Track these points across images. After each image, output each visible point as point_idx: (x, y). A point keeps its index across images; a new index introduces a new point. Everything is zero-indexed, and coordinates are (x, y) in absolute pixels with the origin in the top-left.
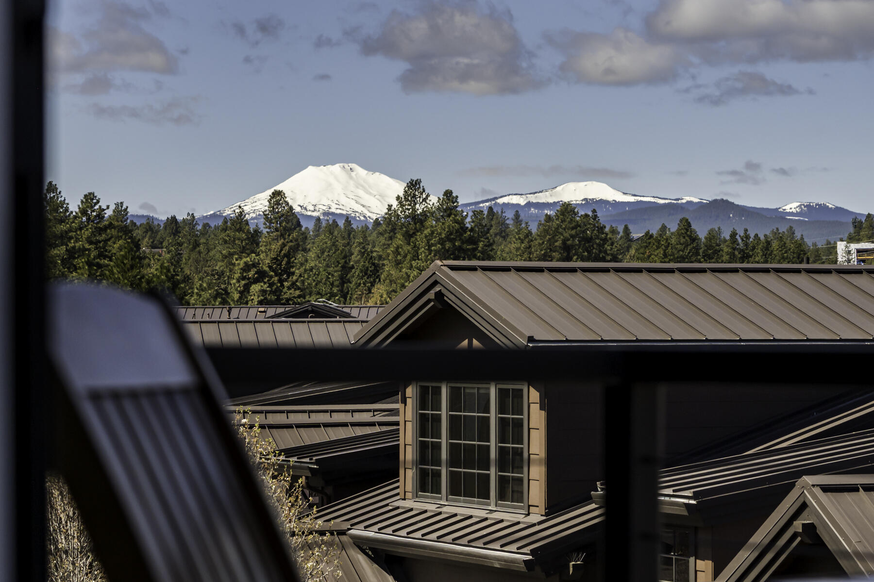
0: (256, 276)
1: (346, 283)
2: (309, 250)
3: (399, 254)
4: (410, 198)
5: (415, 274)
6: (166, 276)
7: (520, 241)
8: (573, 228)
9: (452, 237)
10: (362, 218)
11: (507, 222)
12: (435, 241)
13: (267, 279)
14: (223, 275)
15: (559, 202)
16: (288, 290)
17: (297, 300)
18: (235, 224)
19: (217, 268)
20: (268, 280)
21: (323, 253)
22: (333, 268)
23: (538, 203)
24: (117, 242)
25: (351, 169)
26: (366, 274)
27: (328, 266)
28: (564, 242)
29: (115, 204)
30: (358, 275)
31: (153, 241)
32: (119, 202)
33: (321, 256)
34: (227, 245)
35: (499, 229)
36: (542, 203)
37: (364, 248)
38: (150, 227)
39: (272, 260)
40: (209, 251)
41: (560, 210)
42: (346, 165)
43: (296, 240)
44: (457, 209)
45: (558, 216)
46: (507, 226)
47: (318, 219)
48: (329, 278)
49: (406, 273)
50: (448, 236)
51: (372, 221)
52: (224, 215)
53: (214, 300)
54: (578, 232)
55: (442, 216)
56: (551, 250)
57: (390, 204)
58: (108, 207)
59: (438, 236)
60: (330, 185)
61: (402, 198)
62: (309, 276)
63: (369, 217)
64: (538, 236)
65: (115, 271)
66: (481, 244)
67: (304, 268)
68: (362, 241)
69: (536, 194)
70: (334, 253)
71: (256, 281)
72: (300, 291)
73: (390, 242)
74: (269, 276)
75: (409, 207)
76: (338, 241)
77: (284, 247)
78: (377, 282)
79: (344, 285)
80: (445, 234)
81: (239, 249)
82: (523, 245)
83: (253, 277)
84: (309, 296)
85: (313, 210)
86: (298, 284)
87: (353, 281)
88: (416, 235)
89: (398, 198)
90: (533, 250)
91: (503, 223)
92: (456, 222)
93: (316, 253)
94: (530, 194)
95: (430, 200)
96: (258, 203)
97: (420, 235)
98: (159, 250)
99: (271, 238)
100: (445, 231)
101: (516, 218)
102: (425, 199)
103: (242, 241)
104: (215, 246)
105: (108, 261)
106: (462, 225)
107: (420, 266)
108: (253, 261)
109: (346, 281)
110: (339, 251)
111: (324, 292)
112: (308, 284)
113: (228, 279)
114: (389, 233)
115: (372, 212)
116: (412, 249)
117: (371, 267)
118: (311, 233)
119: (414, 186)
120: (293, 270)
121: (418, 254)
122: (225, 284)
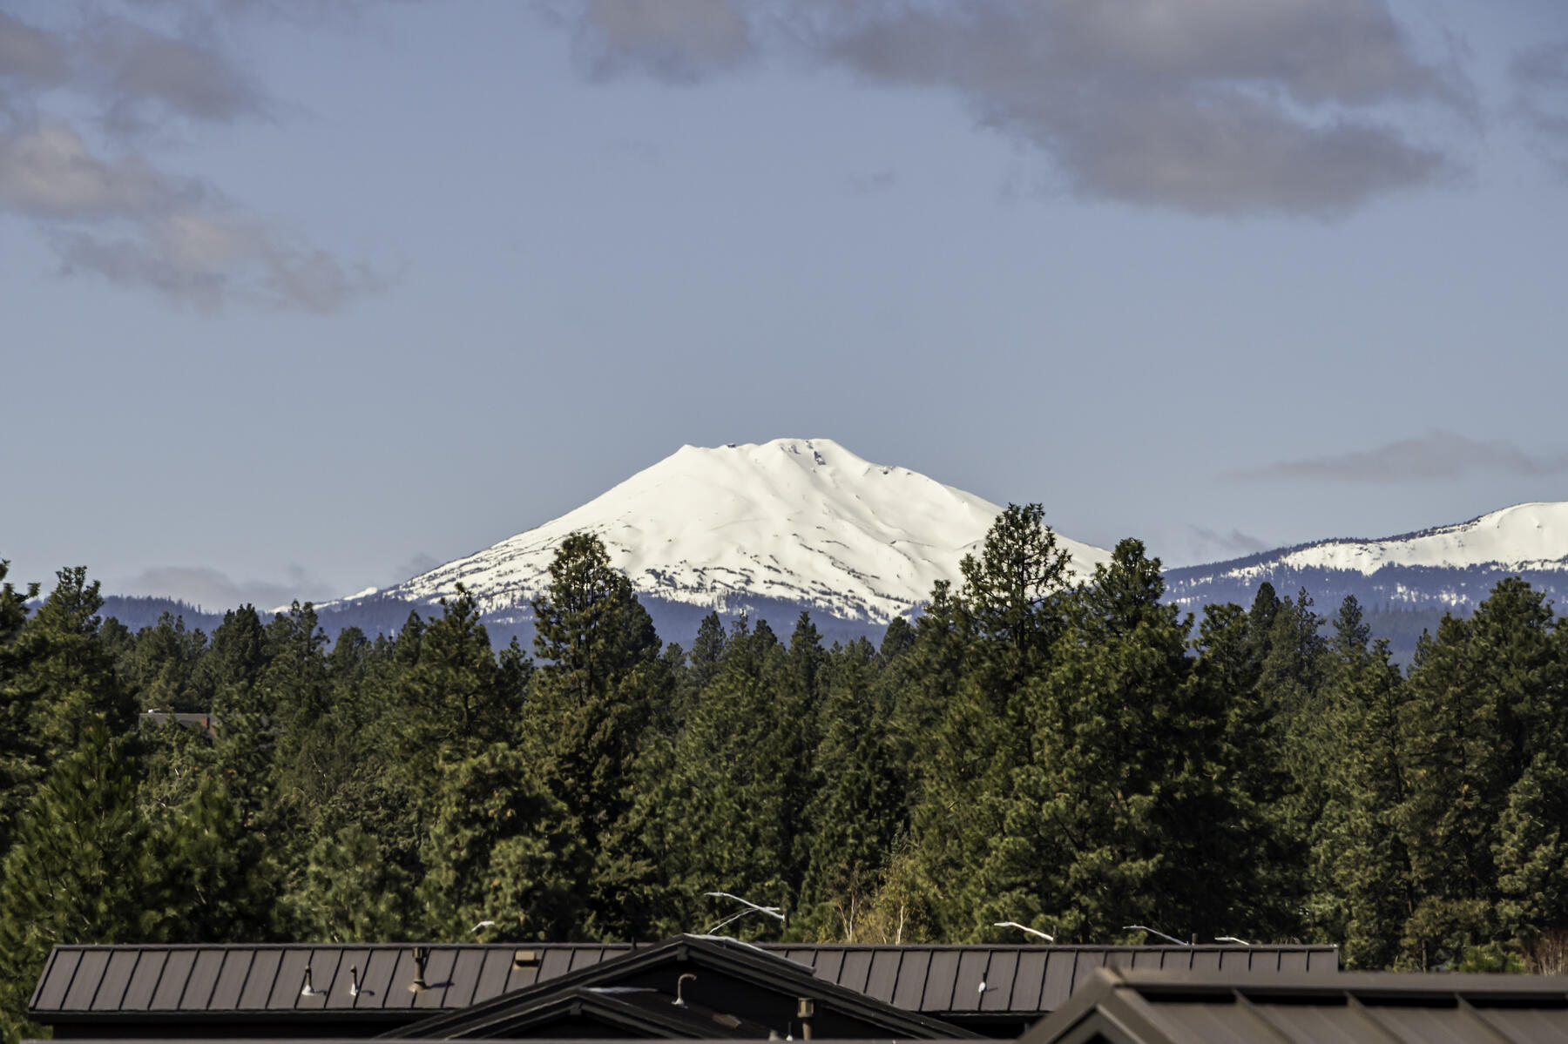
0: (509, 814)
1: (801, 832)
2: (682, 724)
3: (970, 744)
4: (1005, 566)
5: (1022, 811)
6: (221, 830)
7: (1360, 701)
8: (1532, 664)
9: (1141, 690)
10: (852, 613)
11: (1321, 631)
12: (1087, 703)
13: (544, 823)
14: (403, 805)
15: (1486, 565)
16: (611, 858)
17: (641, 892)
18: (445, 642)
19: (384, 784)
20: (549, 827)
21: (724, 735)
22: (759, 783)
23: (1420, 567)
24: (63, 696)
25: (817, 455)
26: (864, 804)
27: (740, 778)
28: (1504, 706)
29: (59, 574)
30: (838, 810)
31: (182, 688)
32: (73, 567)
33: (719, 745)
34: (418, 710)
35: (1291, 656)
36: (1431, 568)
37: (856, 720)
38: (171, 641)
39: (561, 763)
40: (360, 726)
41: (1490, 603)
42: (802, 445)
43: (640, 695)
44: (1160, 601)
45: (1483, 622)
46: (1318, 646)
47: (712, 620)
48: (746, 818)
49: (993, 807)
50: (1129, 687)
51: (883, 622)
52: (409, 599)
53: (372, 899)
54: (1548, 675)
55: (1109, 623)
56: (1461, 732)
57: (941, 579)
58: (34, 590)
59: (1096, 689)
60: (749, 506)
61: (979, 565)
62: (680, 813)
63: (874, 609)
64: (1419, 685)
65: (54, 813)
66: (1234, 714)
67: (663, 786)
68: (850, 697)
69: (1412, 541)
70: (763, 736)
71: (509, 830)
72: (649, 860)
73: (941, 701)
74: (548, 813)
75: (1003, 595)
76: (773, 697)
77: (600, 720)
78: (899, 831)
79: (792, 840)
80: (1118, 682)
81: (456, 723)
82: (1371, 715)
83: (500, 818)
84: (678, 877)
85: (696, 586)
86: (644, 838)
87: (821, 827)
88: (1026, 685)
89: (968, 565)
90: (1402, 731)
91: (1306, 639)
92: (1156, 642)
93: (702, 734)
94: (1393, 539)
95: (1072, 573)
96: (518, 563)
97: (1037, 685)
98: (201, 718)
99: (560, 689)
100: (1117, 671)
101: (1349, 622)
102: (1053, 567)
103: (466, 697)
104: (379, 710)
105: (31, 763)
106: (1172, 654)
107: (1036, 783)
108: (500, 765)
109: (799, 826)
110: (779, 731)
111: (726, 865)
112: (678, 838)
113: (420, 820)
114: (939, 672)
115: (882, 596)
116: (1013, 730)
117: (878, 784)
118: (689, 664)
119: (1019, 527)
120: (625, 793)
121: (1030, 744)
122: (410, 836)
